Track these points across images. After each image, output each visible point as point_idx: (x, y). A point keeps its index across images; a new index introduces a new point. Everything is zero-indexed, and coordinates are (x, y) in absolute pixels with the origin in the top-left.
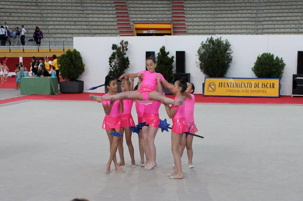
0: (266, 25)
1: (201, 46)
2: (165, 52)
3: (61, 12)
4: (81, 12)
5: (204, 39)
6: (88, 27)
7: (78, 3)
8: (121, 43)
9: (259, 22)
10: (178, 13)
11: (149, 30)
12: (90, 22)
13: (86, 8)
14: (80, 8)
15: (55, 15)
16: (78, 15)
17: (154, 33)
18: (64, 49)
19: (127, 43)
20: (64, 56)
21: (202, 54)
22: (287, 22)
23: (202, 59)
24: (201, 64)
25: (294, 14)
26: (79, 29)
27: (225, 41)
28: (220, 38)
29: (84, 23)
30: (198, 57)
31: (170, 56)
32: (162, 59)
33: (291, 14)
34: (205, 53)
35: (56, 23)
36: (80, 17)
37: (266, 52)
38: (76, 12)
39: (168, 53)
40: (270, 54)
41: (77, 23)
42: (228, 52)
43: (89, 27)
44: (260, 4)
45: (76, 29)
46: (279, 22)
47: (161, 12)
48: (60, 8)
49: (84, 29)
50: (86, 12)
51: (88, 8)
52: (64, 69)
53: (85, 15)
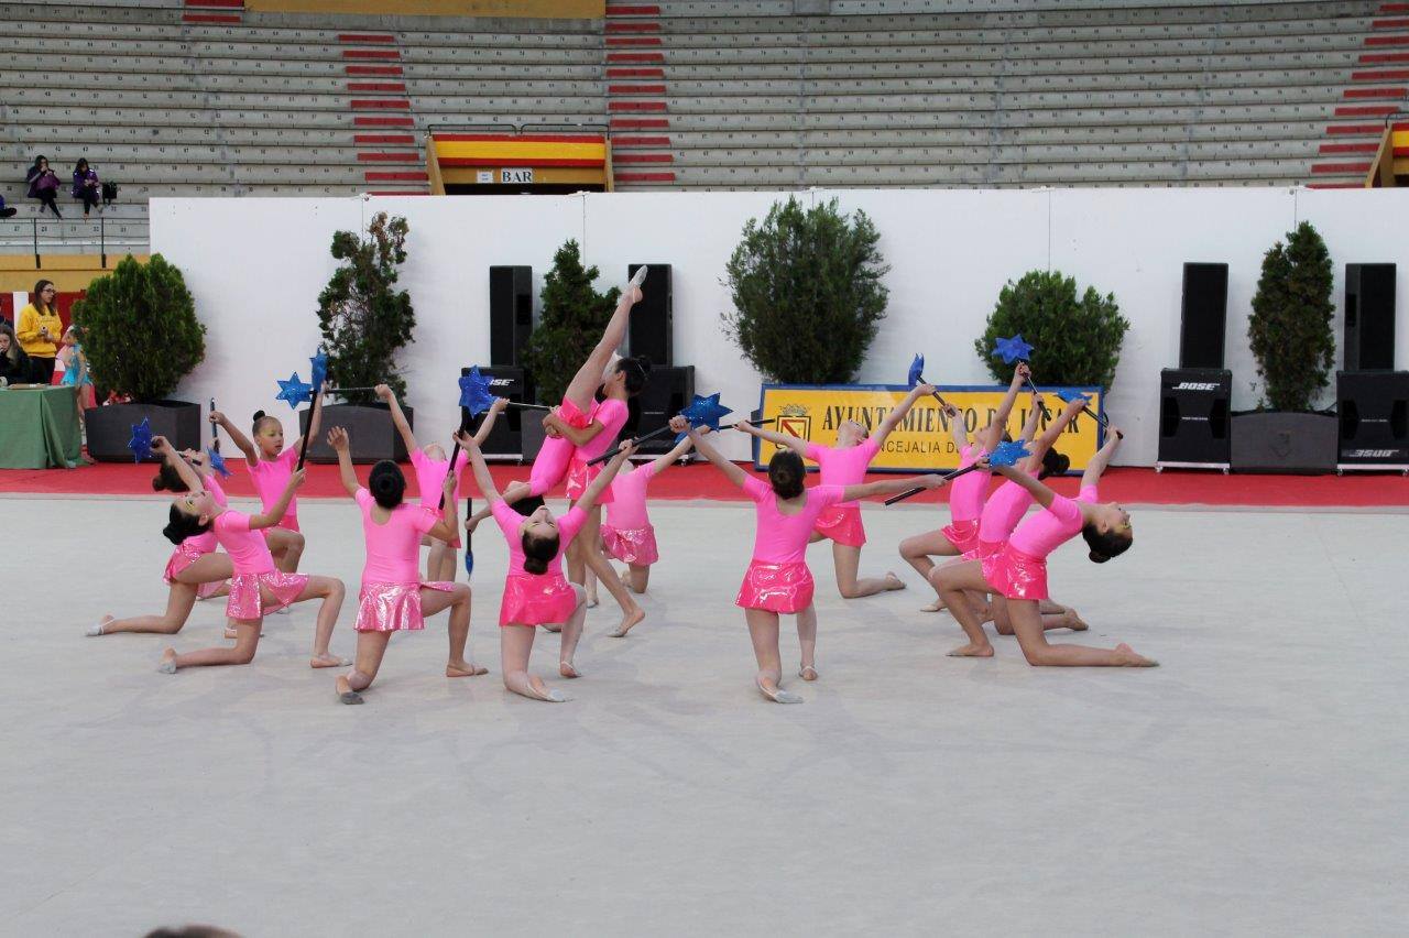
0: (1037, 144)
1: (746, 239)
2: (581, 269)
3: (87, 79)
4: (181, 81)
5: (757, 207)
6: (216, 154)
7: (167, 39)
8: (375, 229)
9: (1005, 132)
10: (638, 89)
11: (503, 170)
12: (228, 132)
13: (206, 62)
14: (177, 64)
15: (56, 96)
16: (171, 97)
17: (527, 181)
18: (104, 257)
19: (400, 226)
20: (103, 285)
21: (749, 276)
22: (1132, 133)
23: (747, 301)
24: (743, 325)
25: (1167, 96)
26: (174, 164)
27: (855, 217)
28: (832, 204)
29: (199, 135)
30: (732, 291)
31: (600, 287)
32: (564, 303)
33: (1151, 97)
34: (762, 275)
35: (64, 133)
36: (181, 108)
37: (1042, 269)
38: (161, 80)
39: (594, 274)
40: (1058, 276)
41: (165, 134)
42: (867, 266)
43: (223, 153)
44: (1012, 47)
45: (162, 163)
46: (1099, 134)
47: (555, 83)
48: (83, 61)
49: (200, 164)
50: (208, 82)
51: (215, 62)
52: (109, 346)
53: (203, 95)
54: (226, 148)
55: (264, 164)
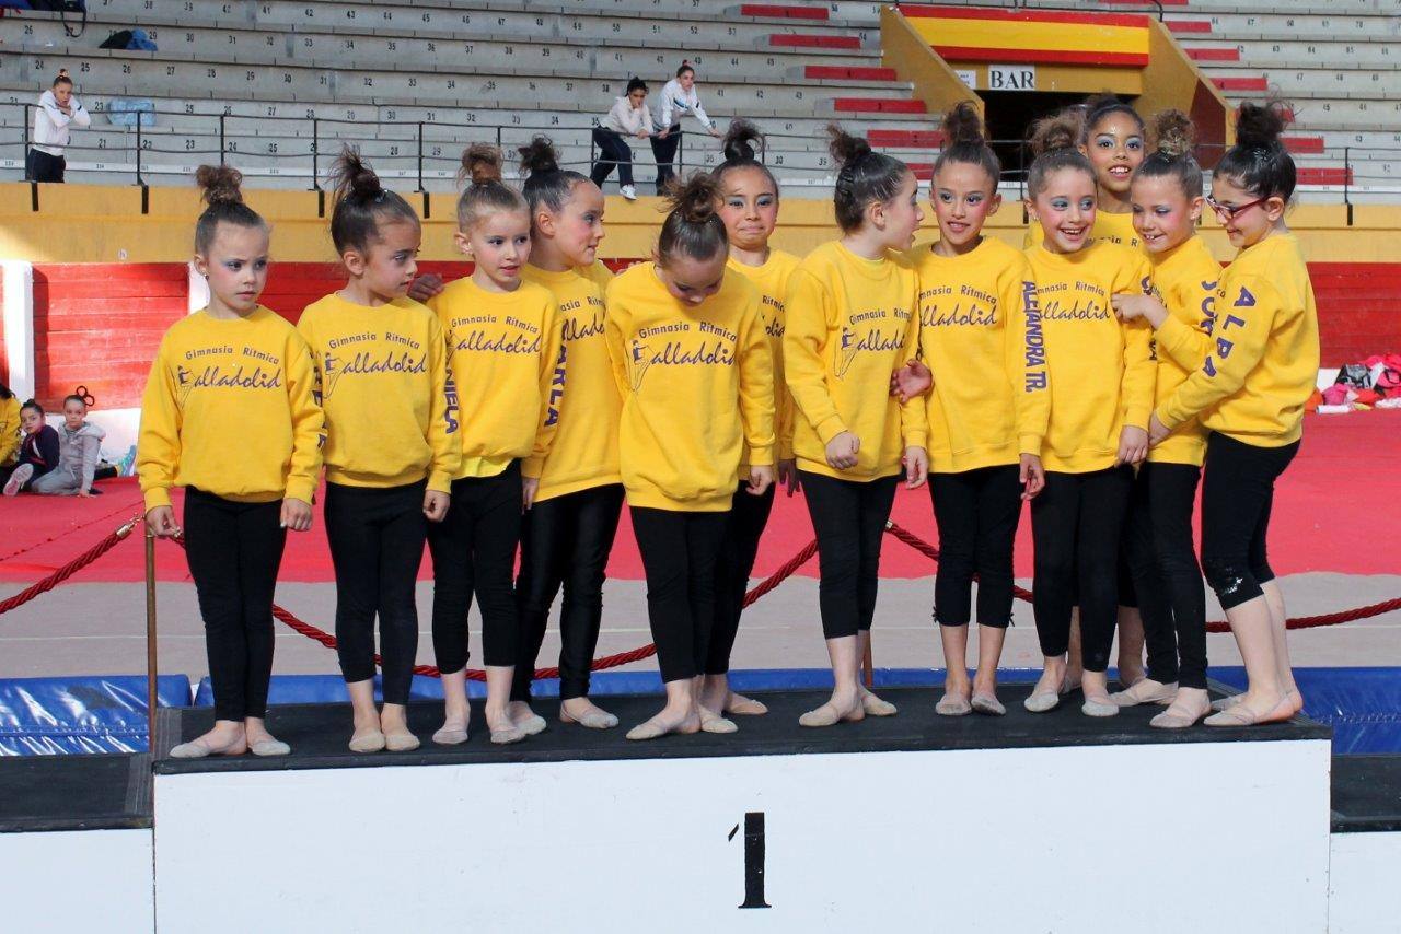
11: (992, 68)
17: (1028, 88)
26: (509, 44)
45: (492, 41)
49: (548, 45)
54: (560, 19)
55: (643, 48)
